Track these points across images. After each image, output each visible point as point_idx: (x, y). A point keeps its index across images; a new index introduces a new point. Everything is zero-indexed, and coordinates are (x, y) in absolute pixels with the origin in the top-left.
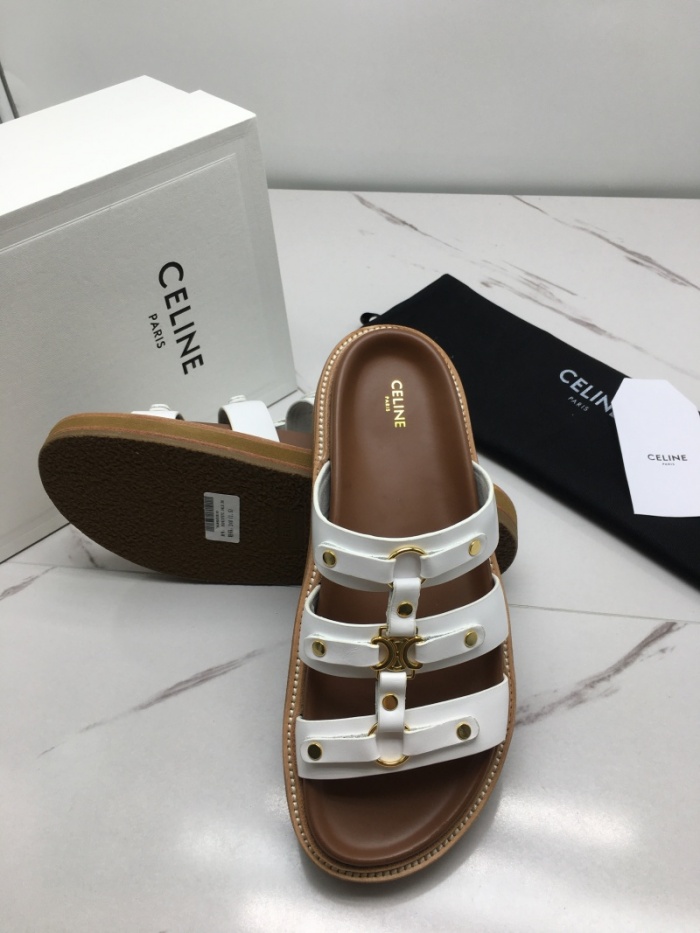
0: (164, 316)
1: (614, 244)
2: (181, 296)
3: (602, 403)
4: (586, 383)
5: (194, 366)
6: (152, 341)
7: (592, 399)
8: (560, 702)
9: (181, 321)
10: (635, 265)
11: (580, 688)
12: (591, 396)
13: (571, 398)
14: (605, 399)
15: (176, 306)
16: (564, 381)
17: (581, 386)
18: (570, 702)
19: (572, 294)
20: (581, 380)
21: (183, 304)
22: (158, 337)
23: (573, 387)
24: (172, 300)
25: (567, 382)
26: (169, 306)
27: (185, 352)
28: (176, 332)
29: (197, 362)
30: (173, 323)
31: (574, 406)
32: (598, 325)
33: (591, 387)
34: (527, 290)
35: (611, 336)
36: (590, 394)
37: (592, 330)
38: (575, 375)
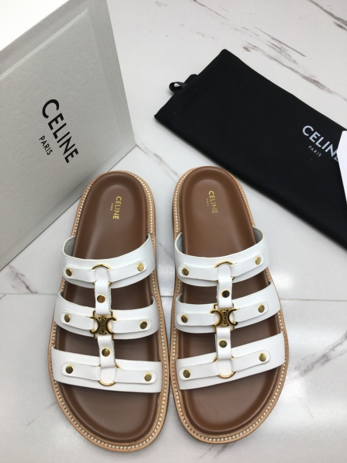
0: (49, 134)
1: (326, 11)
2: (59, 119)
3: (330, 150)
4: (319, 135)
5: (73, 156)
6: (43, 152)
7: (323, 148)
8: (317, 362)
9: (60, 134)
10: (339, 29)
11: (327, 351)
12: (322, 147)
13: (310, 147)
14: (331, 147)
15: (56, 126)
16: (305, 134)
17: (316, 137)
18: (323, 361)
19: (303, 55)
20: (316, 133)
21: (61, 123)
22: (47, 149)
23: (311, 138)
24: (54, 124)
25: (308, 135)
26: (52, 128)
27: (66, 151)
28: (58, 142)
29: (74, 154)
30: (56, 137)
31: (312, 152)
32: (320, 82)
33: (322, 138)
34: (274, 53)
35: (329, 91)
36: (322, 143)
37: (317, 86)
38: (313, 130)
